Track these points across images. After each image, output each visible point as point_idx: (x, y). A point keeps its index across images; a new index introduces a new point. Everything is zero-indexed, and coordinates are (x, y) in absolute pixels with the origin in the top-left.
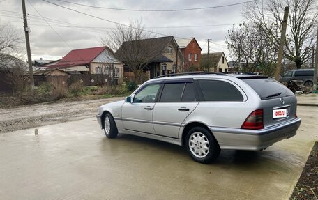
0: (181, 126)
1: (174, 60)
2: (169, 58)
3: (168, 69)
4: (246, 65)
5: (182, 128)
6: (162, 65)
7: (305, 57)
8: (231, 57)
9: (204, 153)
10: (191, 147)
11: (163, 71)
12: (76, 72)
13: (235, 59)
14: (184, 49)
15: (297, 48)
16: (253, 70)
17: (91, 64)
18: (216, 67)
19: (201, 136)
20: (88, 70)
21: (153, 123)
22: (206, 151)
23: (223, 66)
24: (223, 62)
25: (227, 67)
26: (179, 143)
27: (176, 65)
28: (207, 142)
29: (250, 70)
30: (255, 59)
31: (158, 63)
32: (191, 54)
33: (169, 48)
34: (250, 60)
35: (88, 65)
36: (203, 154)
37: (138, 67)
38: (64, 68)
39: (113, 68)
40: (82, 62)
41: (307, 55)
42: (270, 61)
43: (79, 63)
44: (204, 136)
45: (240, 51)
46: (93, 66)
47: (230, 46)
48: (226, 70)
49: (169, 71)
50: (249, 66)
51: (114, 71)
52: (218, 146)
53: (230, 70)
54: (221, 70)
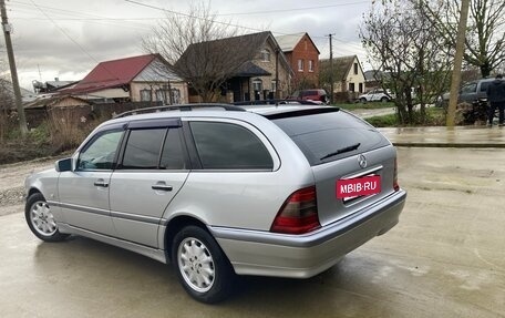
0: (159, 223)
1: (273, 71)
2: (265, 68)
3: (264, 87)
4: (396, 76)
5: (163, 228)
6: (254, 81)
7: (497, 57)
8: (369, 61)
9: (208, 282)
10: (182, 268)
11: (256, 92)
12: (103, 99)
13: (377, 65)
14: (291, 52)
15: (483, 42)
16: (410, 83)
17: (132, 84)
18: (344, 81)
19: (199, 245)
20: (126, 95)
21: (110, 215)
22: (211, 278)
23: (355, 79)
24: (356, 72)
25: (363, 80)
26: (162, 259)
27: (277, 80)
28: (210, 258)
29: (405, 83)
30: (412, 64)
31: (246, 78)
32: (303, 60)
33: (265, 52)
34: (403, 67)
35: (127, 87)
36: (204, 285)
37: (208, 87)
38: (85, 94)
39: (170, 90)
40: (117, 83)
41: (500, 53)
42: (440, 65)
43: (112, 84)
44: (203, 246)
45: (385, 50)
46: (136, 89)
47: (368, 42)
48: (361, 85)
49: (265, 91)
50: (402, 77)
51: (172, 95)
52: (231, 268)
53: (368, 85)
54: (352, 85)
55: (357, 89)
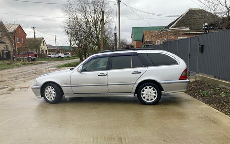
0: (134, 84)
18: (39, 49)
21: (107, 85)
23: (44, 48)
24: (44, 45)
25: (47, 49)
26: (132, 96)
32: (19, 38)
48: (46, 50)
53: (49, 51)
54: (43, 51)
55: (45, 53)
